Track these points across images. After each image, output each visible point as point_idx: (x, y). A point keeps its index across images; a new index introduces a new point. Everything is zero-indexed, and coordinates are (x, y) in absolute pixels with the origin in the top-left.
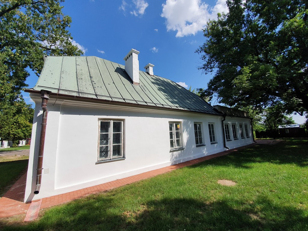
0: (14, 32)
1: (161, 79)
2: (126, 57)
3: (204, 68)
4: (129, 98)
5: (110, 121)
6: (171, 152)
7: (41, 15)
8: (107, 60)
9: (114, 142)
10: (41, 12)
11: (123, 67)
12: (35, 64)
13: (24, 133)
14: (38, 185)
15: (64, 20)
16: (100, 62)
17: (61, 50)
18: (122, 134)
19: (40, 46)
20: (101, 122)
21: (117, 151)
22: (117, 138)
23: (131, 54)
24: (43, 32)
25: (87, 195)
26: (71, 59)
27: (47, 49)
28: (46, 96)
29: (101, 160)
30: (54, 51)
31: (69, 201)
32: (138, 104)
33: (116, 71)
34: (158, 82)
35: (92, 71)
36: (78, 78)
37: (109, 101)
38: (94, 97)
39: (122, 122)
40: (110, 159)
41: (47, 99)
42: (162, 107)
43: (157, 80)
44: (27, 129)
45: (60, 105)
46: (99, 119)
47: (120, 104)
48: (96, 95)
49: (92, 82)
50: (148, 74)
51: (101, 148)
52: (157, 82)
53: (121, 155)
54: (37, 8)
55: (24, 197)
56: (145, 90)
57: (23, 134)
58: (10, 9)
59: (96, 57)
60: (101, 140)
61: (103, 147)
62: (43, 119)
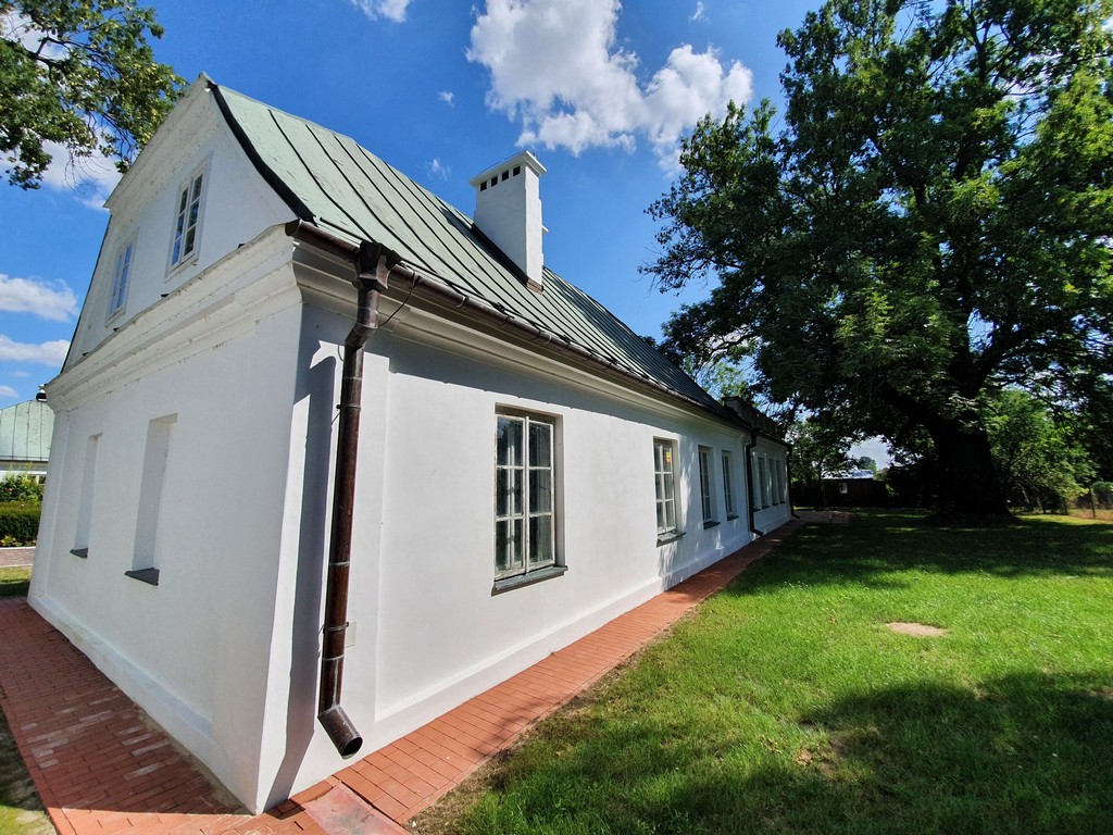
3: (659, 271)
5: (521, 419)
6: (660, 543)
14: (336, 708)
18: (552, 473)
20: (499, 421)
23: (518, 170)
29: (500, 576)
33: (450, 222)
39: (552, 427)
40: (522, 571)
46: (496, 409)
51: (500, 527)
53: (549, 556)
62: (349, 384)
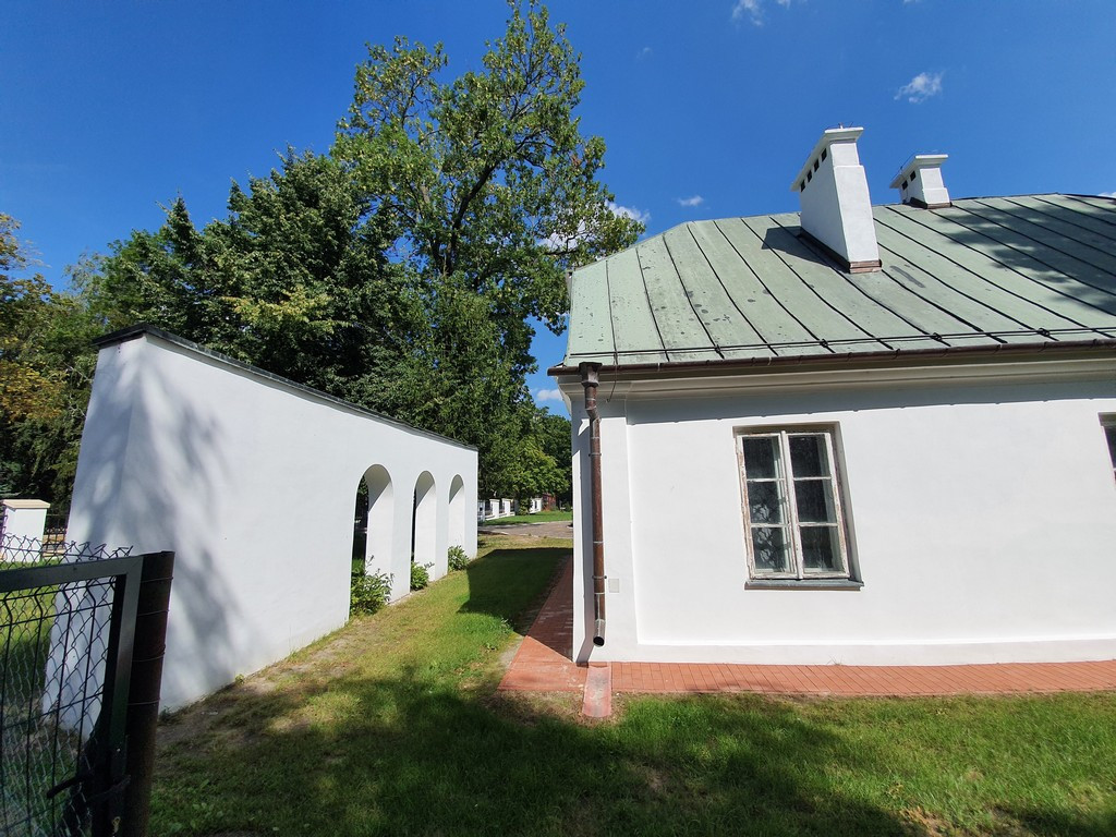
0: (493, 239)
1: (1001, 204)
2: (801, 175)
4: (842, 336)
5: (775, 434)
7: (537, 171)
8: (728, 220)
9: (803, 515)
10: (534, 163)
11: (791, 220)
12: (544, 300)
13: (538, 481)
14: (599, 620)
15: (587, 156)
16: (705, 236)
17: (592, 244)
18: (834, 483)
19: (546, 254)
20: (745, 441)
21: (821, 548)
22: (814, 500)
23: (824, 155)
24: (548, 212)
25: (734, 690)
26: (624, 258)
27: (560, 253)
28: (592, 379)
29: (760, 575)
30: (575, 253)
31: (679, 690)
32: (898, 353)
33: (766, 245)
34: (987, 225)
35: (687, 273)
36: (654, 308)
37: (764, 361)
38: (713, 357)
39: (828, 436)
40: (794, 576)
41: (594, 385)
42: (1046, 346)
43: (975, 217)
44: (541, 470)
45: (623, 397)
46: (738, 431)
47: (810, 364)
48: (717, 349)
49: (694, 308)
50: (918, 203)
51: (756, 533)
52: (978, 229)
53: (839, 568)
54: (525, 157)
55: (572, 646)
56: (918, 283)
57: (535, 483)
58: (477, 188)
59: (690, 223)
60: (752, 503)
61: (760, 529)
62: (592, 441)
